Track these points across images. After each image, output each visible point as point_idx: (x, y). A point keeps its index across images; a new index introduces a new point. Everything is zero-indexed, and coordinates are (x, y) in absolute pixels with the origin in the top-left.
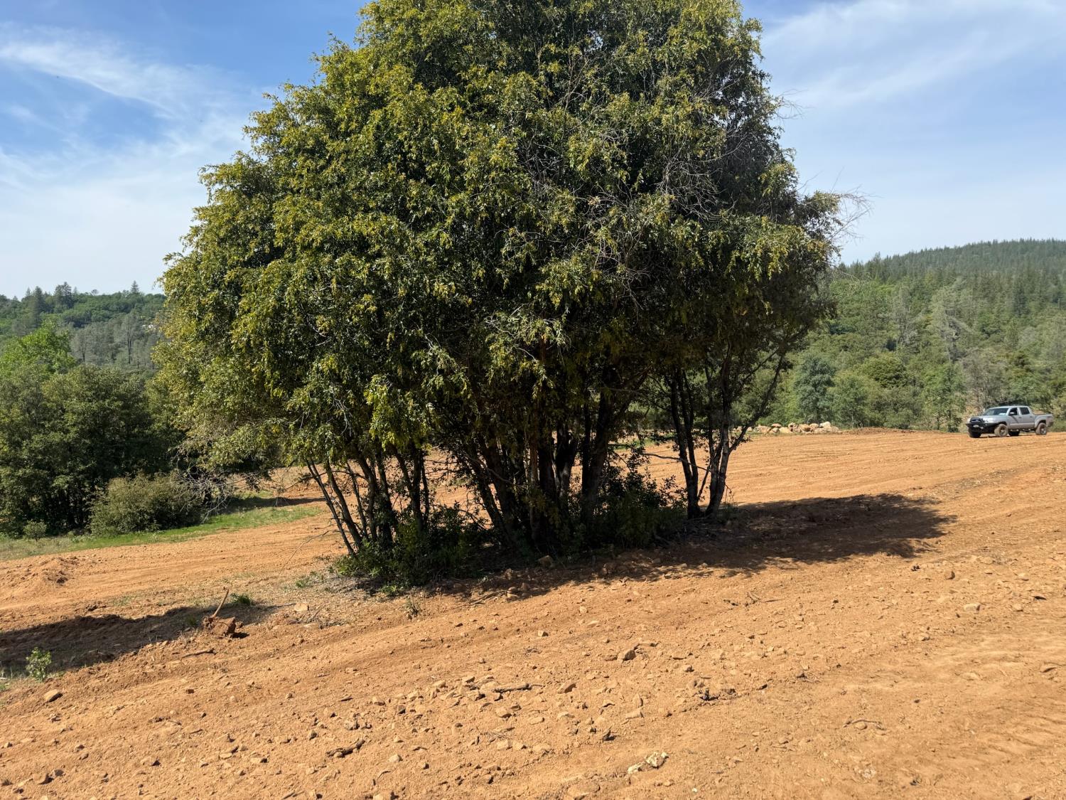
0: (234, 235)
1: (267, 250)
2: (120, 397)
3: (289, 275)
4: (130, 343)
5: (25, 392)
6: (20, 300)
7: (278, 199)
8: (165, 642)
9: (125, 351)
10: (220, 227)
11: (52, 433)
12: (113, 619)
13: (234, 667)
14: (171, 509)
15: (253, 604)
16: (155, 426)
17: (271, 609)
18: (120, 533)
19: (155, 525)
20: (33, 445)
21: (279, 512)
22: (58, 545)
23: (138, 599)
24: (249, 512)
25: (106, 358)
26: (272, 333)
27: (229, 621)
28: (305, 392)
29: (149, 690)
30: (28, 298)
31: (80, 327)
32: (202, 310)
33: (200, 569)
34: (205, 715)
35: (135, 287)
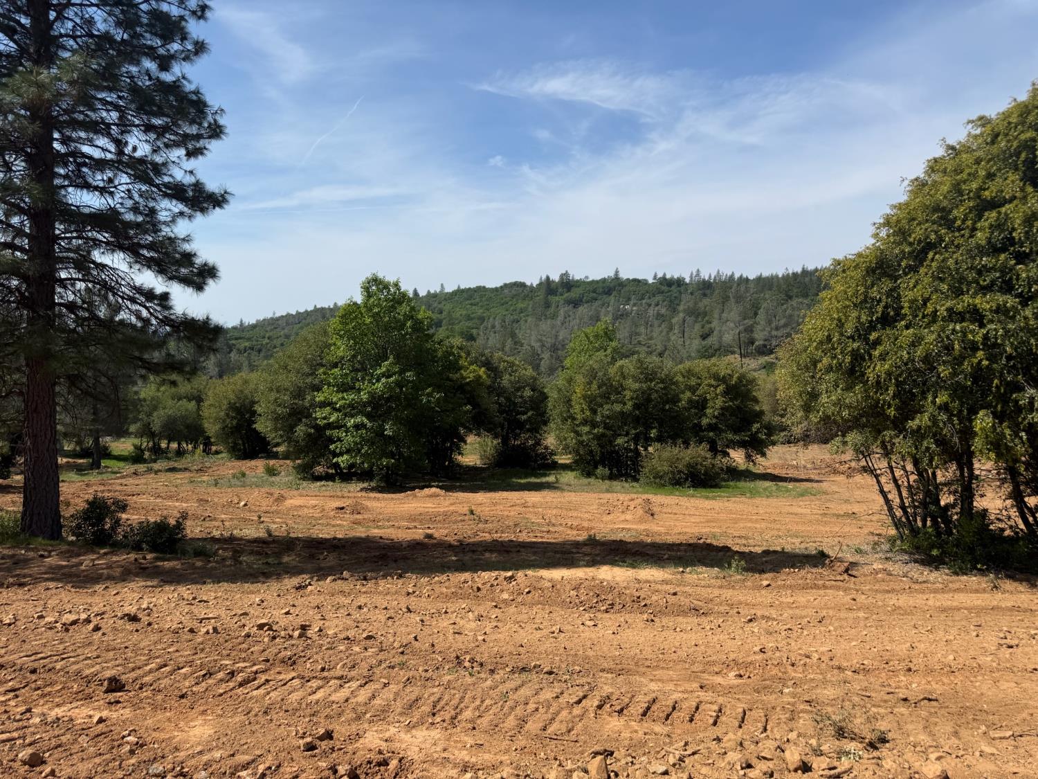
2: (662, 381)
5: (600, 373)
6: (535, 286)
11: (616, 404)
14: (700, 472)
16: (681, 404)
18: (664, 486)
19: (689, 483)
20: (604, 412)
21: (781, 487)
24: (753, 483)
27: (846, 564)
28: (925, 418)
30: (541, 284)
31: (575, 307)
33: (750, 525)
35: (617, 272)
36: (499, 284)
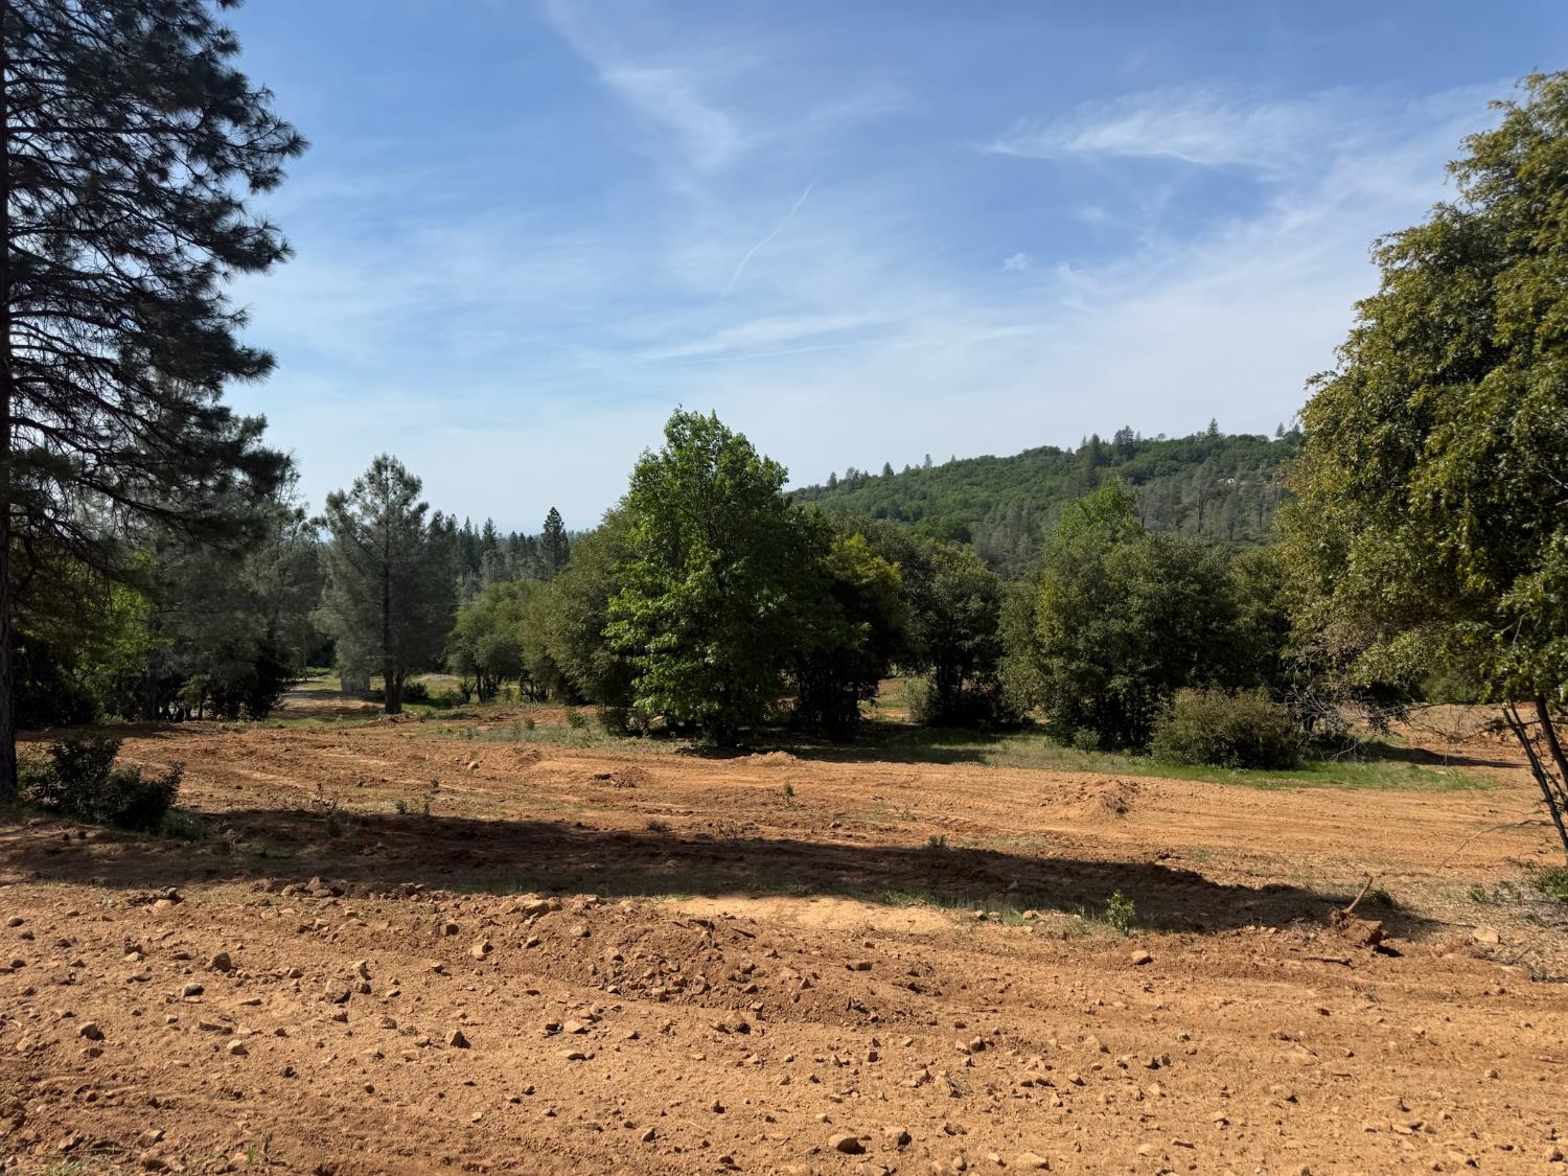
0: (1422, 335)
1: (1477, 353)
2: (1198, 578)
3: (1523, 391)
4: (1202, 506)
5: (1086, 566)
6: (1074, 452)
7: (1503, 268)
8: (1272, 930)
9: (1194, 514)
10: (1399, 325)
11: (1112, 620)
12: (1194, 878)
13: (1386, 997)
14: (1257, 741)
15: (1397, 907)
16: (1241, 621)
17: (1430, 925)
18: (1188, 763)
19: (1235, 760)
20: (1092, 634)
21: (1423, 772)
22: (1113, 763)
23: (1219, 857)
24: (1371, 765)
25: (1170, 525)
26: (1480, 486)
27: (1374, 925)
28: (1536, 582)
29: (1264, 992)
30: (1083, 449)
31: (1140, 484)
32: (1363, 452)
33: (1303, 836)
34: (1351, 1055)
35: (1213, 426)
36: (1016, 452)
